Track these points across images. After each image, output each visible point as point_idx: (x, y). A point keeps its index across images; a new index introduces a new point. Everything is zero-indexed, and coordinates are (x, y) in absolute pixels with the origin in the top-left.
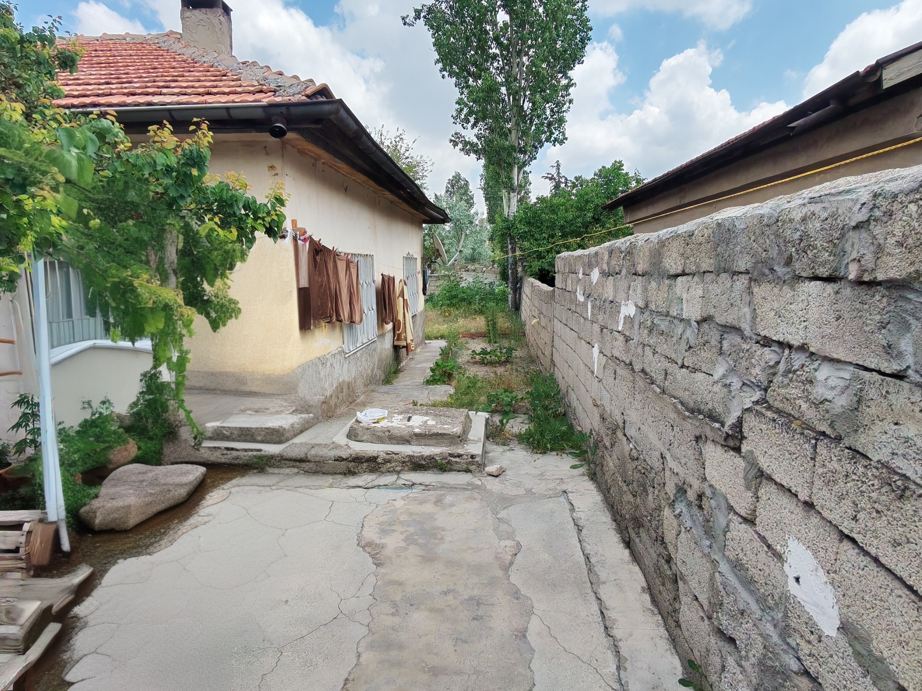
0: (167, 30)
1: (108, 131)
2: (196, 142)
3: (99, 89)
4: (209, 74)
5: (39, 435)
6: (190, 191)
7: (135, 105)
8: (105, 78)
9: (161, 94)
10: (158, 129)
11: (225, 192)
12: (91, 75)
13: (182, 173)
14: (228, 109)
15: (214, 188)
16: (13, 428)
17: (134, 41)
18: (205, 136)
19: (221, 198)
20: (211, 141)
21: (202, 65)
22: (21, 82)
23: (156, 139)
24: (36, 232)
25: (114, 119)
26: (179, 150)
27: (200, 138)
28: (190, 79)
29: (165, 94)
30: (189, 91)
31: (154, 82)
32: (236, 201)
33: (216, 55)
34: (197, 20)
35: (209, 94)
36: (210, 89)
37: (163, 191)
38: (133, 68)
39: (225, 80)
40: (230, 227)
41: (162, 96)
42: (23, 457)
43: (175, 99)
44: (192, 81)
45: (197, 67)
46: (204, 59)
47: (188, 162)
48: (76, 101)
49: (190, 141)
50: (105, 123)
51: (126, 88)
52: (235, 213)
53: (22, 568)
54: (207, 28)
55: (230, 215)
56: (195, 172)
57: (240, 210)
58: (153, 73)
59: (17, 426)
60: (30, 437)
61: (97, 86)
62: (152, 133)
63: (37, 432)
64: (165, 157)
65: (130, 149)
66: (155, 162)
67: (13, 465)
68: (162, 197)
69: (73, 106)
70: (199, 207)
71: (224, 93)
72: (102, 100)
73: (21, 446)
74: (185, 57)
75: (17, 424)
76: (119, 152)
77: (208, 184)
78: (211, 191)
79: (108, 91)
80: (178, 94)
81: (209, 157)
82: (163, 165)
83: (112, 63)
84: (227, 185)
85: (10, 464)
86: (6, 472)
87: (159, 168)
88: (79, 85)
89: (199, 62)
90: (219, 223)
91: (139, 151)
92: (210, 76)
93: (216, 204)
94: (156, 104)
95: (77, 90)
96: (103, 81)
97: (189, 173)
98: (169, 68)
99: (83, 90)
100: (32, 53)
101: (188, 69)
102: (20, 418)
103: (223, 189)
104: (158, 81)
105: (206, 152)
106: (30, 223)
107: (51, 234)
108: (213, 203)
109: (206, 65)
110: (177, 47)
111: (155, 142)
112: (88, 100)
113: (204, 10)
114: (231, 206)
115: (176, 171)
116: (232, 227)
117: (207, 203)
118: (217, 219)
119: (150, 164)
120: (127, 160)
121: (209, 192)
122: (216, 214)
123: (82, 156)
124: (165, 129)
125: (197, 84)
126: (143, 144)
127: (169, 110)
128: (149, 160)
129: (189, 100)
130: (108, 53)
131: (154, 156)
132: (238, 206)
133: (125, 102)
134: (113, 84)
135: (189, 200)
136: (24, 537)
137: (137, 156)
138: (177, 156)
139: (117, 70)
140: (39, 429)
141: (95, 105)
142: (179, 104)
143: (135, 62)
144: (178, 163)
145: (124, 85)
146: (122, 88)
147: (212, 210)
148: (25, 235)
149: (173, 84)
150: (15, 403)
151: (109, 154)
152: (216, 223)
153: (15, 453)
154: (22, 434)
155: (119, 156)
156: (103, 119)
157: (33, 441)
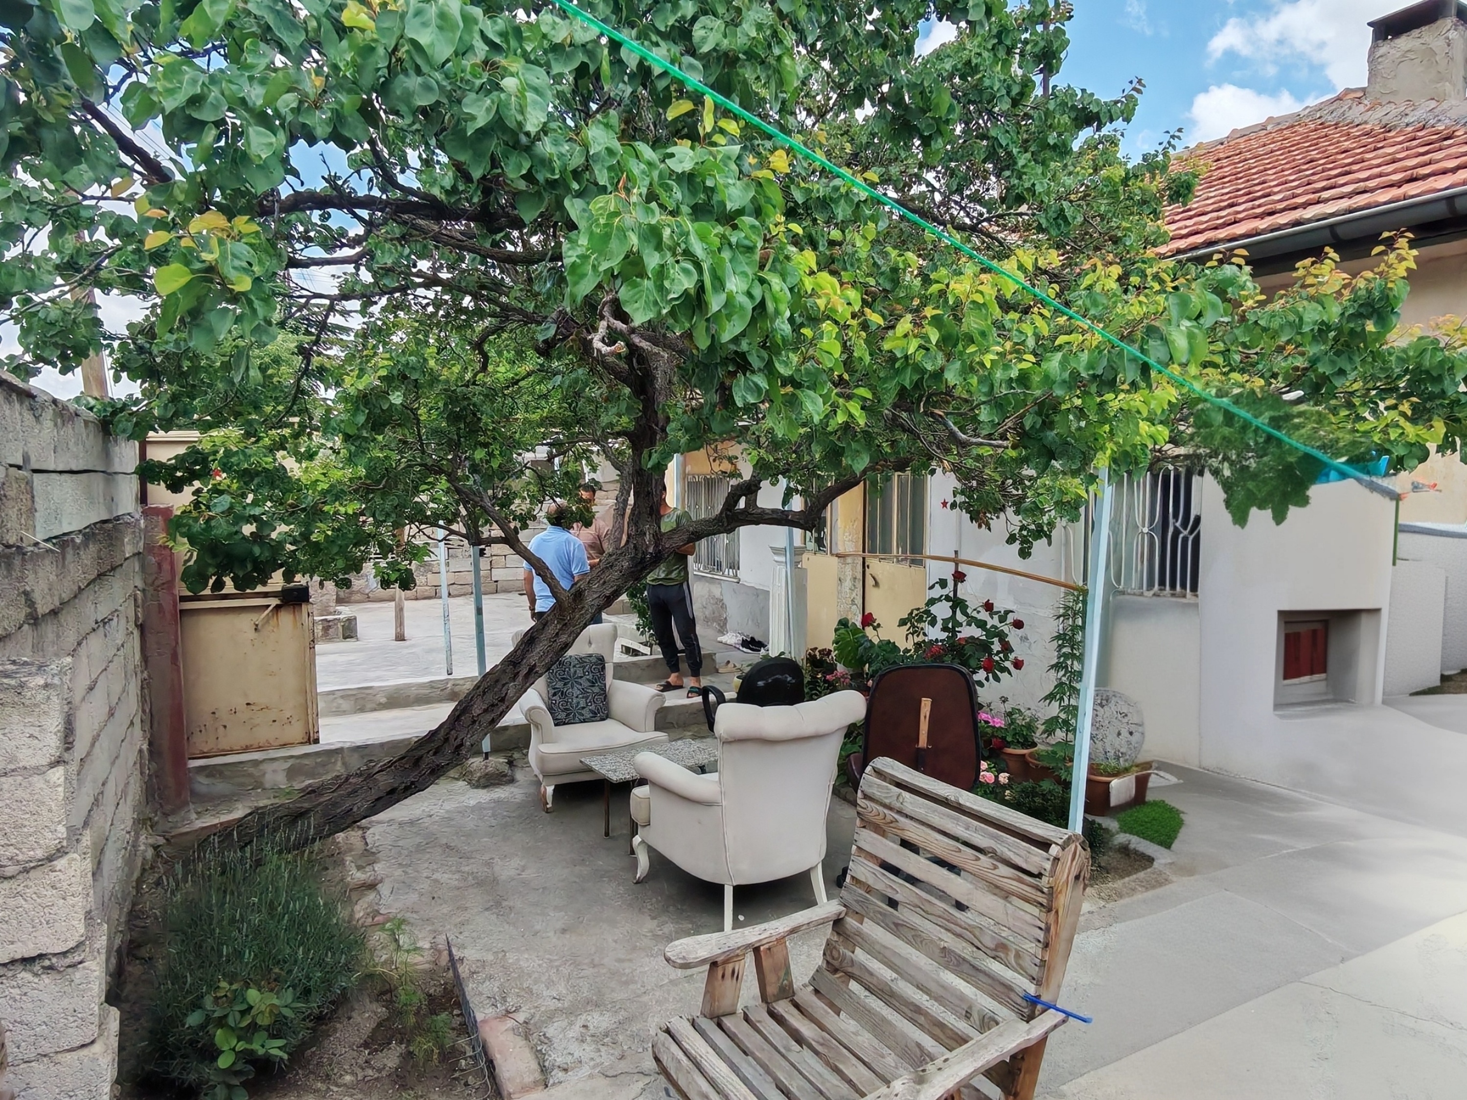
0: (1340, 90)
1: (1231, 281)
2: (1381, 274)
3: (1218, 218)
4: (1415, 143)
5: (1075, 716)
6: (1358, 360)
7: (1272, 231)
8: (1230, 198)
9: (1318, 202)
10: (1313, 263)
11: (1428, 356)
12: (1207, 199)
13: (1346, 331)
14: (1450, 199)
15: (1404, 351)
16: (1046, 698)
17: (1280, 127)
18: (1401, 259)
19: (1419, 366)
20: (1414, 266)
21: (1401, 131)
22: (1120, 234)
23: (1310, 280)
24: (1117, 443)
25: (1242, 262)
26: (1346, 292)
27: (1390, 266)
28: (1375, 162)
29: (1326, 201)
30: (1371, 184)
31: (1309, 184)
32: (1451, 368)
33: (1433, 104)
34: (1399, 54)
35: (1412, 180)
36: (1415, 171)
37: (1306, 365)
38: (1274, 171)
39: (1450, 146)
40: (1430, 420)
41: (1322, 205)
42: (1052, 740)
43: (1344, 204)
44: (1379, 166)
45: (1393, 137)
46: (1407, 120)
47: (1362, 310)
48: (1182, 244)
49: (1369, 274)
50: (1229, 270)
51: (1259, 206)
52: (1443, 392)
53: (1042, 905)
54: (1417, 61)
55: (1432, 397)
56: (1370, 327)
57: (1457, 385)
58: (1307, 170)
59: (1051, 697)
60: (1063, 716)
61: (1215, 214)
62: (1301, 272)
63: (1073, 711)
64: (1320, 308)
65: (1262, 304)
66: (1301, 319)
67: (1040, 747)
68: (1304, 375)
69: (1179, 251)
70: (1370, 385)
71: (1444, 172)
72: (1222, 234)
73: (1052, 724)
74: (1368, 127)
75: (1051, 694)
76: (1244, 311)
77: (1395, 344)
78: (1398, 358)
79: (1232, 217)
80: (1350, 195)
81: (1404, 296)
82: (1315, 323)
83: (1240, 172)
84: (1436, 341)
85: (1034, 745)
86: (1031, 755)
87: (1306, 329)
88: (1190, 218)
89: (1395, 127)
90: (1409, 413)
91: (1277, 305)
92: (1417, 147)
93: (1408, 377)
94: (1309, 221)
95: (1186, 227)
96: (1225, 203)
97: (1359, 329)
98: (1337, 153)
99: (1194, 224)
100: (1137, 191)
101: (1372, 146)
102: (1056, 687)
103: (1424, 350)
104: (1315, 182)
105: (1399, 288)
106: (1111, 430)
107: (1134, 446)
108: (1399, 377)
109: (1410, 129)
110: (1356, 113)
111: (1304, 286)
112: (1199, 239)
113: (1415, 33)
114: (1439, 379)
115: (1335, 330)
116: (1436, 417)
117: (1387, 377)
118: (1405, 407)
119: (1291, 324)
120: (1256, 322)
121: (1393, 358)
122: (1406, 396)
123: (1196, 331)
124: (1327, 261)
125: (1390, 168)
126: (1283, 292)
127: (1331, 226)
128: (1292, 317)
129: (1372, 200)
130: (1236, 159)
131: (1301, 309)
132: (1453, 380)
133: (1256, 228)
134: (1240, 204)
135: (1352, 376)
136: (1050, 863)
137: (1273, 315)
138: (1341, 304)
139: (1248, 181)
140: (1076, 708)
141: (1210, 243)
142: (1351, 212)
143: (1277, 161)
144: (1343, 314)
145: (1257, 203)
146: (1253, 208)
147: (1397, 389)
148: (1103, 448)
149: (1342, 180)
150: (1052, 667)
151: (1226, 315)
152: (1403, 414)
153: (1044, 732)
154: (1054, 709)
155: (1243, 319)
156: (1226, 266)
157: (1066, 723)
